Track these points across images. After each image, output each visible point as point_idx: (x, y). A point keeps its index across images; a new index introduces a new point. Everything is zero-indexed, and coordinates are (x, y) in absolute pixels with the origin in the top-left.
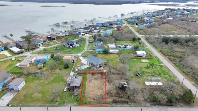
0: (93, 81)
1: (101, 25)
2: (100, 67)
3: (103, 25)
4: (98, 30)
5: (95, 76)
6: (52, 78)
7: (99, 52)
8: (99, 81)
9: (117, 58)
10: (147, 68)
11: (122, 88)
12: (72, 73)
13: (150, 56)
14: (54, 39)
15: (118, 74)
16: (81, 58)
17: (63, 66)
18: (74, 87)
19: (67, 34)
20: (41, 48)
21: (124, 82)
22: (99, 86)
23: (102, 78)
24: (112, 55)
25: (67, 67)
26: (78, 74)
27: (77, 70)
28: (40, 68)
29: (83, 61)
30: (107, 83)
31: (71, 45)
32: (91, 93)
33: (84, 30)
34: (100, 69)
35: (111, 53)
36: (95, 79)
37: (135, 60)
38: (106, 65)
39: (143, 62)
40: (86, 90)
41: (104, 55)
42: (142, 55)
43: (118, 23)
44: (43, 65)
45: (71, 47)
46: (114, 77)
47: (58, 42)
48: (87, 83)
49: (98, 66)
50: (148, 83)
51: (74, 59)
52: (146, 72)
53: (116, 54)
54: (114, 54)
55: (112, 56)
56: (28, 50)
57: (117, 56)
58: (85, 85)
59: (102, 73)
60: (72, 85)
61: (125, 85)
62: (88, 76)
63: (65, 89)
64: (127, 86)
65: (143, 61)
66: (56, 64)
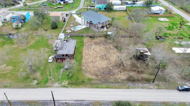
0: (93, 46)
2: (103, 27)
5: (97, 40)
6: (32, 42)
8: (102, 47)
9: (124, 16)
10: (170, 28)
11: (141, 57)
12: (62, 36)
15: (130, 37)
16: (75, 16)
17: (49, 26)
18: (63, 55)
21: (143, 49)
22: (103, 53)
23: (105, 43)
24: (117, 12)
25: (55, 27)
26: (71, 36)
27: (69, 31)
28: (17, 28)
29: (78, 19)
30: (115, 50)
31: (62, 0)
32: (91, 65)
34: (102, 30)
36: (96, 44)
37: (150, 18)
38: (110, 25)
39: (161, 22)
40: (84, 61)
41: (106, 13)
42: (159, 12)
44: (20, 25)
45: (62, 3)
46: (126, 41)
48: (85, 51)
49: (100, 26)
51: (65, 17)
52: (170, 34)
53: (122, 12)
54: (119, 12)
55: (116, 15)
56: (5, 5)
57: (124, 14)
58: (81, 53)
59: (106, 36)
61: (146, 53)
62: (86, 40)
63: (50, 58)
64: (149, 54)
65: (162, 19)
66: (37, 21)
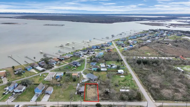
0: (91, 89)
1: (96, 47)
2: (95, 80)
3: (97, 47)
4: (94, 52)
5: (92, 86)
6: (67, 87)
7: (94, 70)
8: (94, 89)
9: (105, 74)
10: (123, 81)
11: (107, 93)
12: (78, 84)
13: (126, 74)
14: (63, 60)
15: (105, 85)
16: (83, 74)
17: (72, 80)
18: (81, 92)
19: (72, 56)
20: (56, 67)
21: (108, 90)
22: (94, 91)
23: (95, 87)
25: (74, 80)
26: (82, 85)
27: (81, 82)
28: (59, 81)
29: (85, 76)
30: (99, 90)
31: (75, 65)
33: (83, 52)
34: (95, 82)
35: (102, 71)
36: (92, 88)
37: (117, 76)
38: (98, 79)
39: (121, 78)
40: (87, 94)
41: (97, 72)
42: (121, 73)
43: (109, 45)
44: (60, 79)
45: (75, 66)
46: (103, 86)
47: (66, 62)
48: (88, 90)
50: (121, 90)
51: (78, 75)
52: (122, 84)
53: (105, 72)
55: (102, 73)
56: (48, 68)
57: (105, 73)
58: (86, 91)
59: (96, 85)
60: (80, 91)
62: (88, 86)
63: (76, 93)
65: (122, 76)
